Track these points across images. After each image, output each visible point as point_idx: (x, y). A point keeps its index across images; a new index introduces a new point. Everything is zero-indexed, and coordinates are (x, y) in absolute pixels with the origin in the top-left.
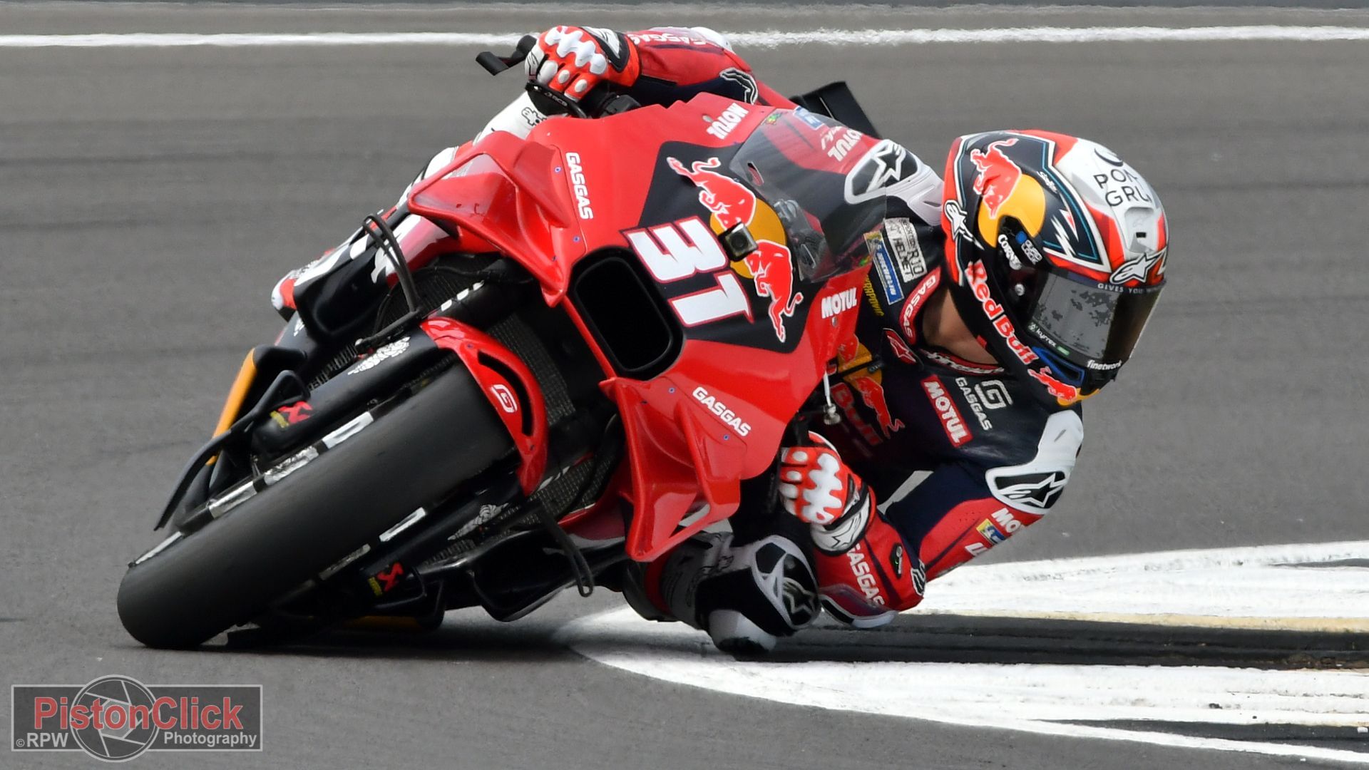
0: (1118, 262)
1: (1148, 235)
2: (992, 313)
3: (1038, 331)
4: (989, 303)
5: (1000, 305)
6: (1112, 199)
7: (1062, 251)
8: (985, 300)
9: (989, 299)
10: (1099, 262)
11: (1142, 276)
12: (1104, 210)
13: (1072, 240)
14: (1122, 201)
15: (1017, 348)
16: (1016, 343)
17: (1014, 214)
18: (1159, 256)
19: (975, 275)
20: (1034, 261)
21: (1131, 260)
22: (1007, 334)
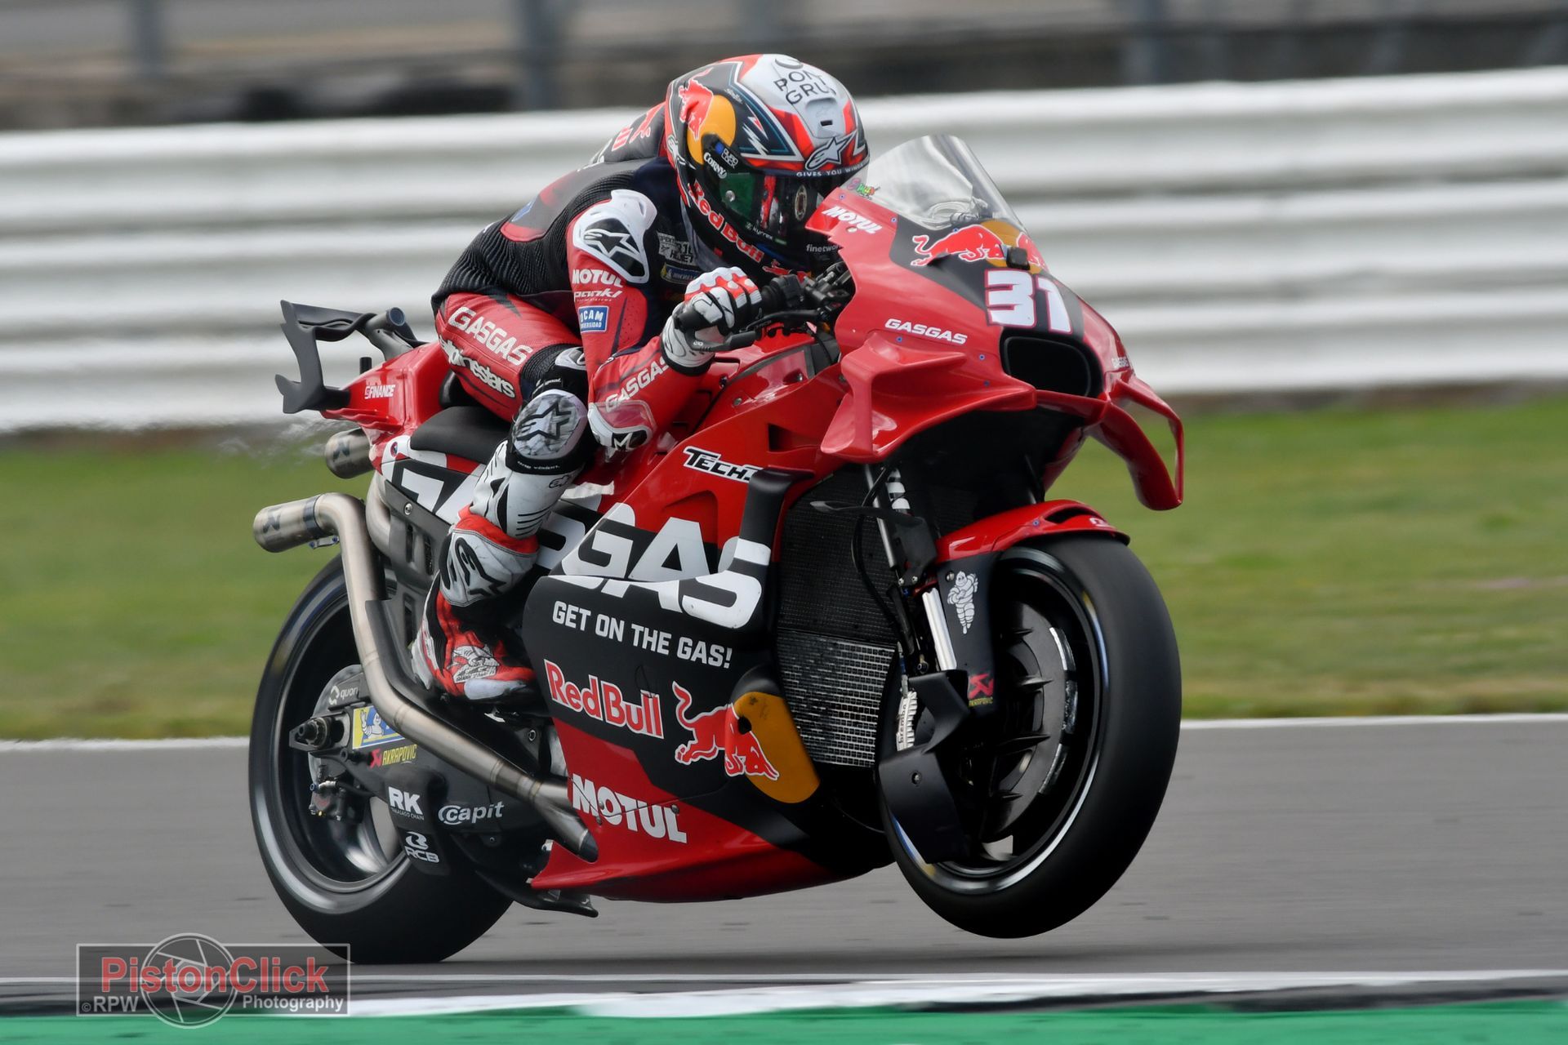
0: (808, 152)
1: (834, 122)
2: (718, 224)
3: (755, 229)
4: (712, 215)
5: (720, 215)
6: (792, 97)
7: (756, 152)
8: (708, 213)
9: (711, 211)
10: (791, 153)
11: (837, 158)
12: (787, 108)
13: (762, 141)
14: (801, 97)
15: (746, 249)
16: (744, 245)
17: (713, 132)
18: (849, 138)
19: (696, 194)
20: (733, 165)
21: (821, 146)
22: (734, 239)
